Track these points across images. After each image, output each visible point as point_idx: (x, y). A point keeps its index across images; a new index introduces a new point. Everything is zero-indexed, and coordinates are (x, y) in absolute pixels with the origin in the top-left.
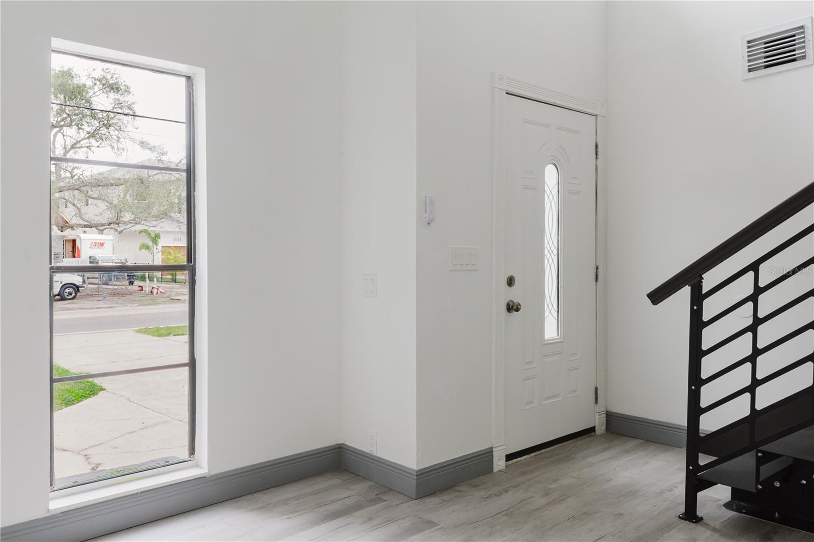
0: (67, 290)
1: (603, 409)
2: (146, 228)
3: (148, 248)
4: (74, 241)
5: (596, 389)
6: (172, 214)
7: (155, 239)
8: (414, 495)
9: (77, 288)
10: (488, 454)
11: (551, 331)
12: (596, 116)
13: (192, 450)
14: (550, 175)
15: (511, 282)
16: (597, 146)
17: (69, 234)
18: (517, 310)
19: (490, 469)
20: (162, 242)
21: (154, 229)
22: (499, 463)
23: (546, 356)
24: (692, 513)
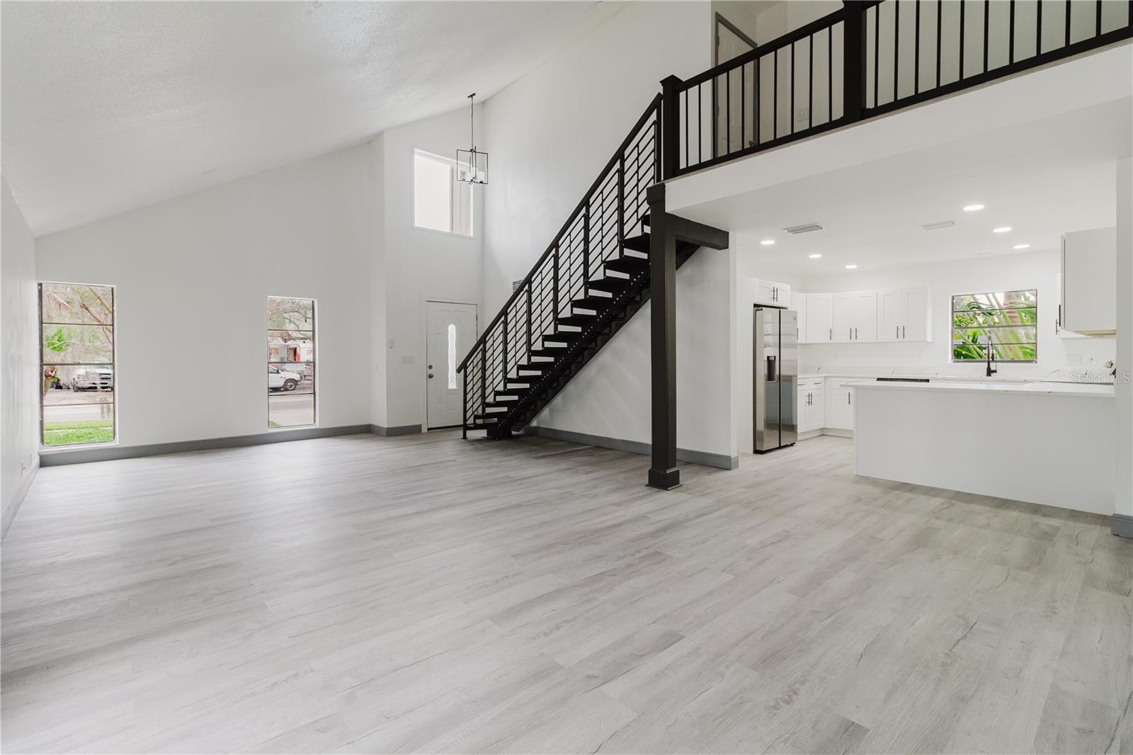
0: (289, 384)
4: (295, 350)
8: (385, 435)
9: (295, 382)
10: (420, 426)
11: (452, 385)
12: (477, 305)
13: (315, 421)
14: (452, 329)
15: (430, 367)
16: (477, 316)
17: (291, 344)
18: (432, 377)
19: (421, 432)
22: (424, 430)
23: (449, 394)
24: (465, 437)
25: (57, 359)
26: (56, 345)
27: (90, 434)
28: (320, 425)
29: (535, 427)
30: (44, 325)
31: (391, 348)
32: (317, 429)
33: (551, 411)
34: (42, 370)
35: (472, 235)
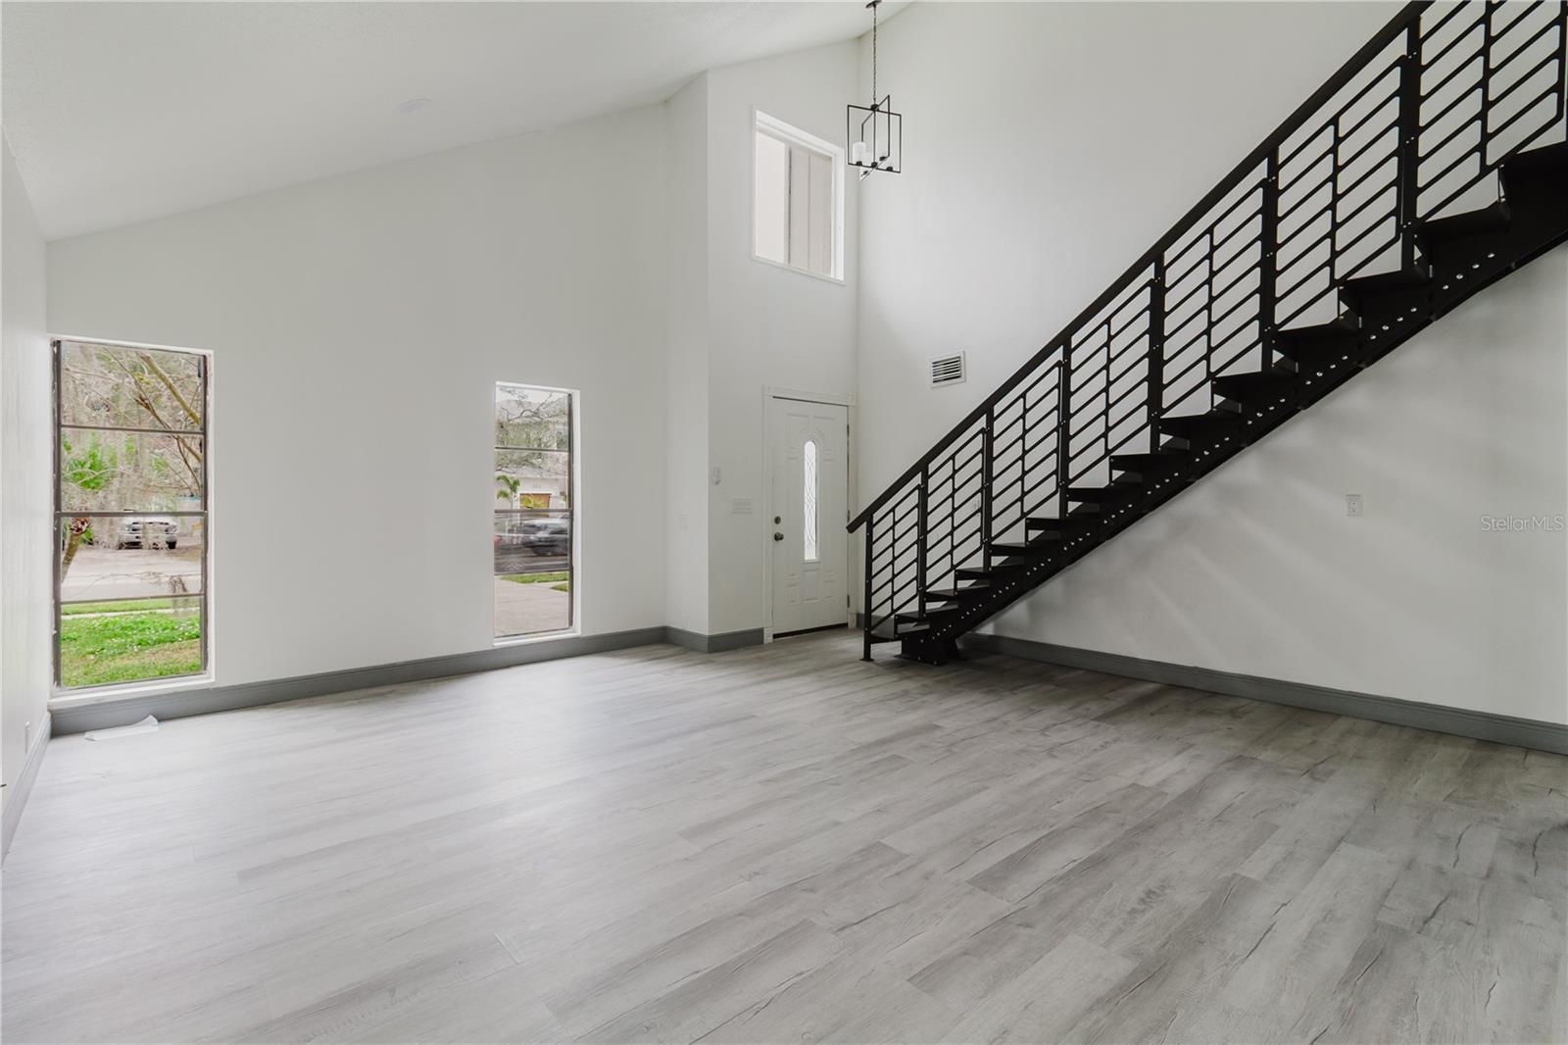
1: (854, 611)
2: (505, 474)
3: (505, 495)
5: (848, 597)
6: (534, 461)
7: (514, 486)
8: (706, 649)
10: (761, 631)
11: (810, 554)
12: (847, 406)
13: (571, 624)
14: (810, 450)
15: (777, 520)
16: (848, 427)
18: (781, 539)
19: (762, 642)
20: (521, 490)
21: (513, 475)
22: (768, 639)
23: (806, 571)
24: (867, 657)
25: (93, 505)
26: (87, 478)
27: (143, 623)
28: (582, 631)
29: (991, 637)
30: (62, 429)
31: (717, 483)
32: (577, 638)
33: (1033, 609)
34: (57, 525)
35: (841, 277)
